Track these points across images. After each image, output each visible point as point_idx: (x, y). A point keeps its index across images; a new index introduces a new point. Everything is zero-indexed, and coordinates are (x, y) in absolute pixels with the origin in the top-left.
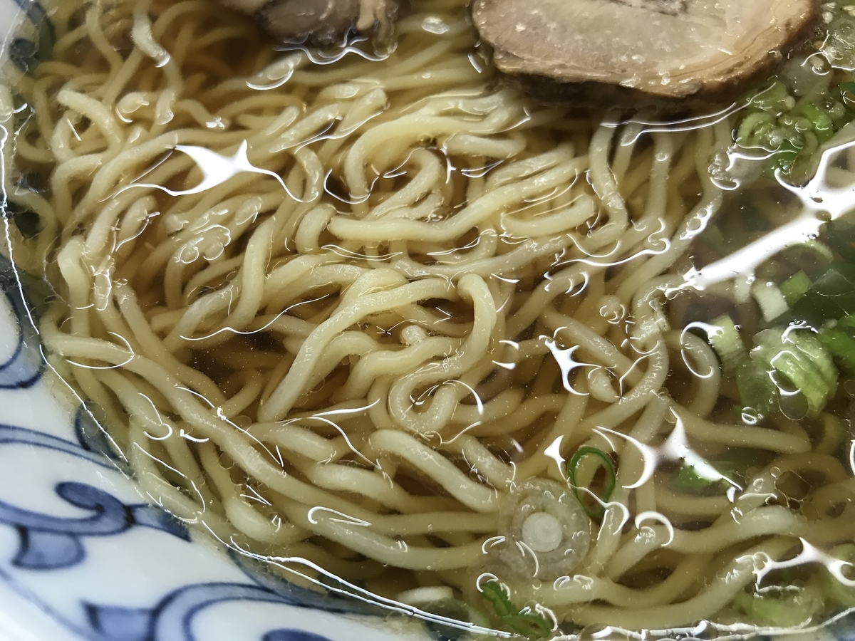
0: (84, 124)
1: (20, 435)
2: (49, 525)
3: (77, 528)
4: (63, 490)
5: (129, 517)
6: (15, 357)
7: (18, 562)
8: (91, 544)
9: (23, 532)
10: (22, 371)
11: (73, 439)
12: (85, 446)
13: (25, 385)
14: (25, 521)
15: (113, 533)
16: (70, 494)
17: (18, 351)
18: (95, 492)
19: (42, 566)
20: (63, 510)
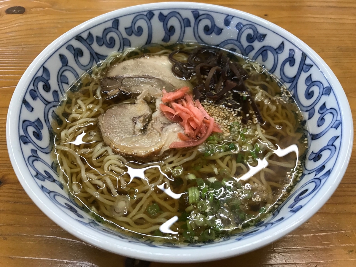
0: (80, 107)
1: (41, 160)
2: (41, 174)
3: (45, 177)
4: (45, 172)
5: (54, 181)
6: (47, 148)
7: (35, 176)
8: (46, 180)
9: (37, 173)
10: (47, 151)
11: (51, 166)
12: (52, 168)
13: (46, 153)
14: (38, 172)
15: (50, 181)
16: (46, 173)
17: (48, 147)
18: (50, 174)
19: (38, 178)
20: (44, 174)
